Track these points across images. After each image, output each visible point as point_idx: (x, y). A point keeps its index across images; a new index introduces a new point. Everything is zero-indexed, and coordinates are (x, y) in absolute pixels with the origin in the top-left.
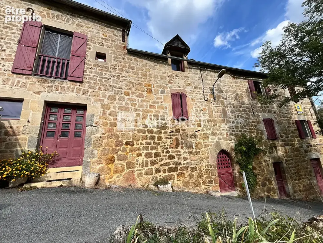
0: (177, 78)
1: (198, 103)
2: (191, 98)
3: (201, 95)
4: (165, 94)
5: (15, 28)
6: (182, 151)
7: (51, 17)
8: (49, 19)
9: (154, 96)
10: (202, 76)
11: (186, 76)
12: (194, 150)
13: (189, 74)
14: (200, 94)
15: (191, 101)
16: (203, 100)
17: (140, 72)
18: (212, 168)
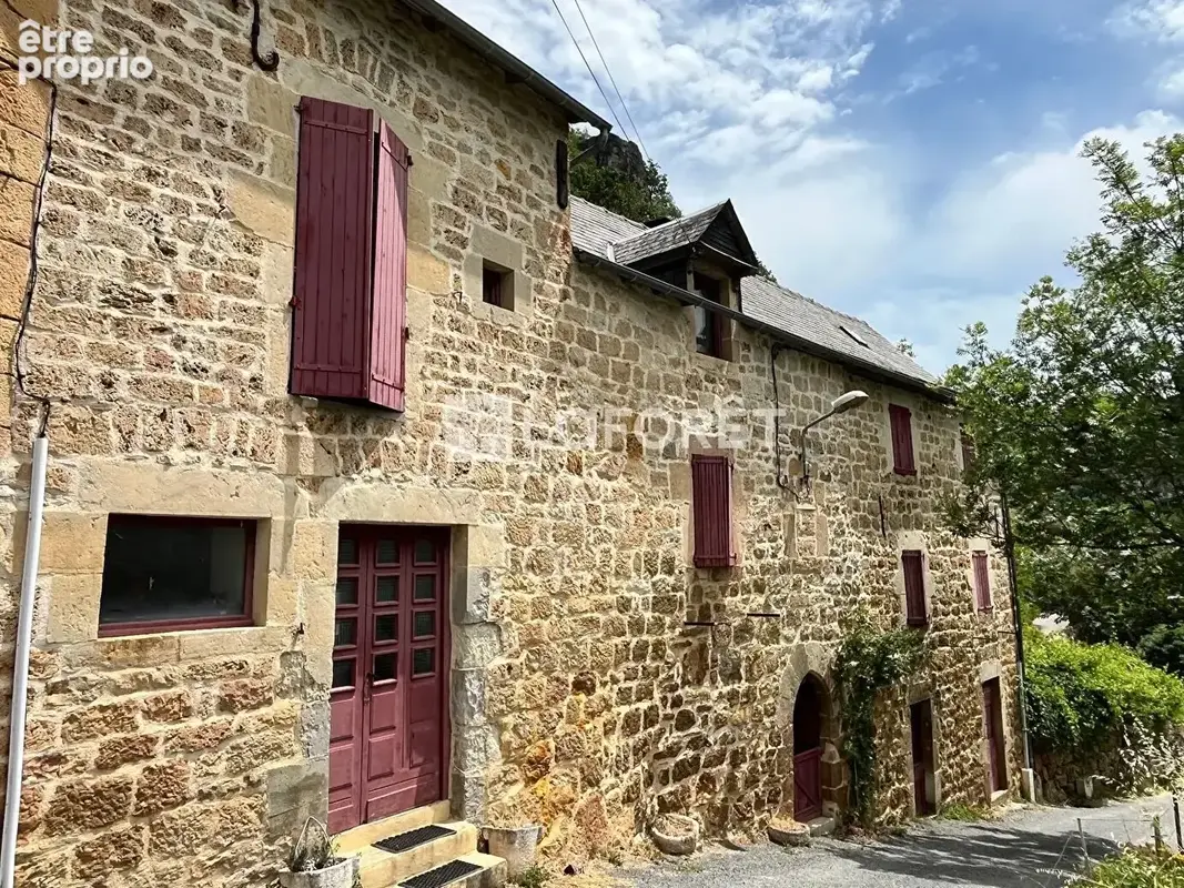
0: (710, 386)
1: (761, 497)
2: (743, 476)
3: (770, 465)
4: (675, 458)
5: (195, 112)
6: (715, 694)
7: (326, 58)
8: (316, 62)
9: (647, 467)
10: (774, 383)
11: (734, 381)
12: (743, 686)
13: (742, 369)
14: (767, 460)
15: (743, 487)
16: (774, 486)
17: (610, 358)
18: (782, 746)
